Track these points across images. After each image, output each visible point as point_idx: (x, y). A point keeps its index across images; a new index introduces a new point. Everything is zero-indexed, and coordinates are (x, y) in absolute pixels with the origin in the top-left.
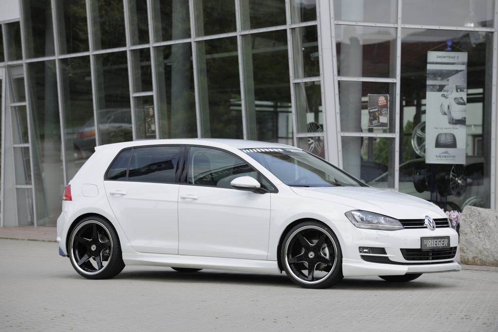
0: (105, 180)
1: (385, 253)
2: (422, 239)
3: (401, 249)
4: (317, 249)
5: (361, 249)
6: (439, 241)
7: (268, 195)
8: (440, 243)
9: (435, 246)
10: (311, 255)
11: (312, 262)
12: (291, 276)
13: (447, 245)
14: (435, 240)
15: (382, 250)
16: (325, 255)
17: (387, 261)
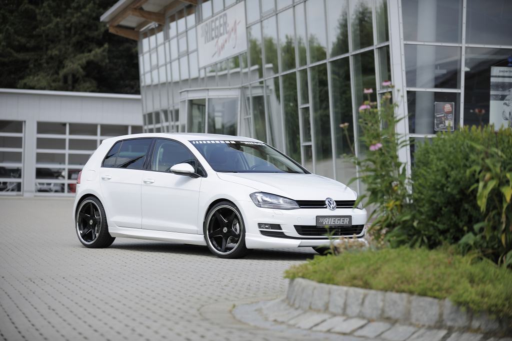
0: (101, 167)
1: (281, 229)
2: (318, 217)
3: (294, 226)
4: (229, 225)
5: (260, 225)
6: (338, 220)
7: (200, 179)
8: (339, 221)
9: (341, 223)
10: (225, 230)
11: (226, 236)
12: (210, 248)
13: (347, 223)
14: (333, 219)
15: (278, 227)
16: (236, 230)
17: (282, 235)
